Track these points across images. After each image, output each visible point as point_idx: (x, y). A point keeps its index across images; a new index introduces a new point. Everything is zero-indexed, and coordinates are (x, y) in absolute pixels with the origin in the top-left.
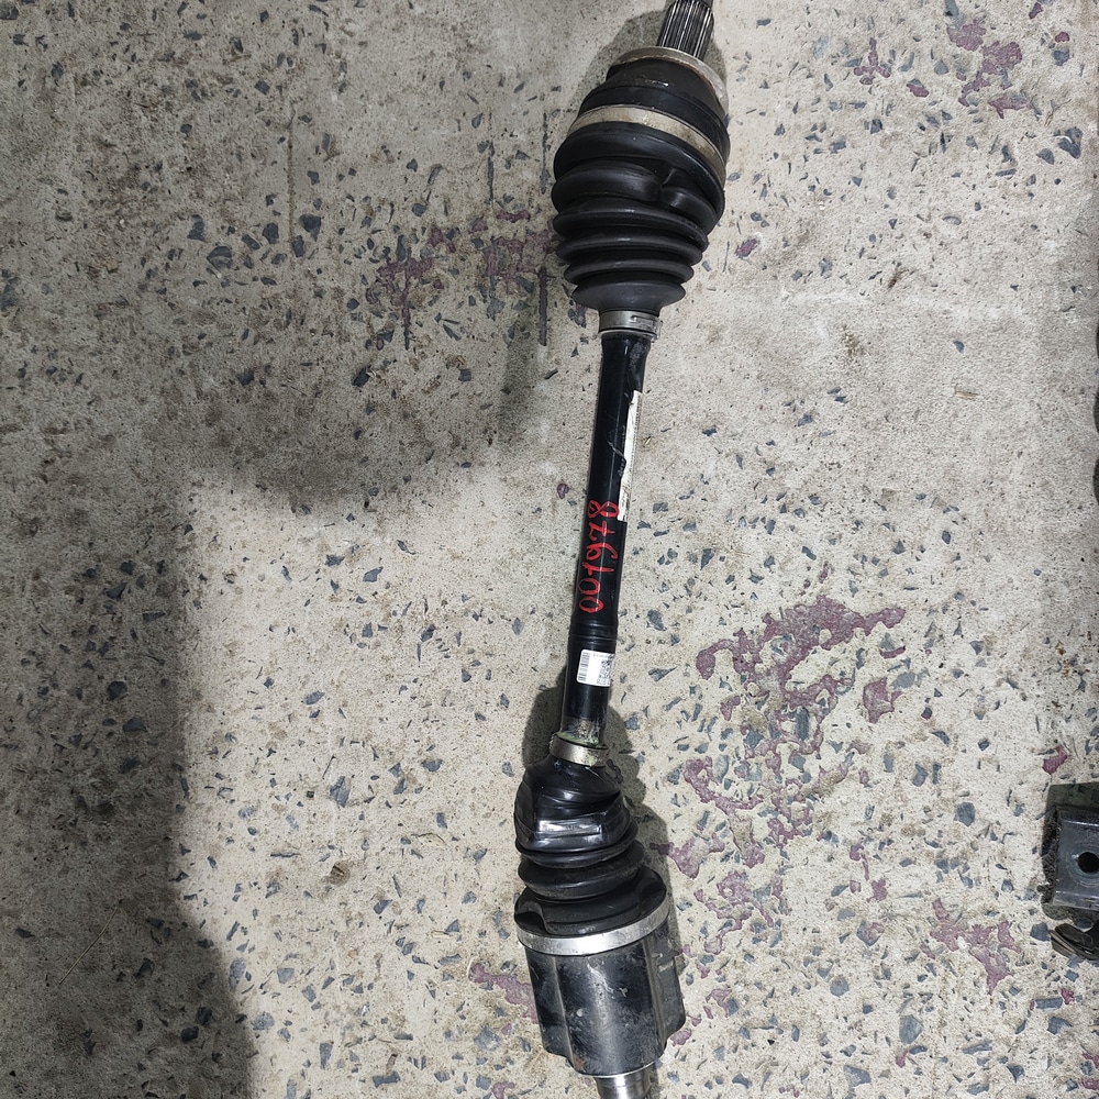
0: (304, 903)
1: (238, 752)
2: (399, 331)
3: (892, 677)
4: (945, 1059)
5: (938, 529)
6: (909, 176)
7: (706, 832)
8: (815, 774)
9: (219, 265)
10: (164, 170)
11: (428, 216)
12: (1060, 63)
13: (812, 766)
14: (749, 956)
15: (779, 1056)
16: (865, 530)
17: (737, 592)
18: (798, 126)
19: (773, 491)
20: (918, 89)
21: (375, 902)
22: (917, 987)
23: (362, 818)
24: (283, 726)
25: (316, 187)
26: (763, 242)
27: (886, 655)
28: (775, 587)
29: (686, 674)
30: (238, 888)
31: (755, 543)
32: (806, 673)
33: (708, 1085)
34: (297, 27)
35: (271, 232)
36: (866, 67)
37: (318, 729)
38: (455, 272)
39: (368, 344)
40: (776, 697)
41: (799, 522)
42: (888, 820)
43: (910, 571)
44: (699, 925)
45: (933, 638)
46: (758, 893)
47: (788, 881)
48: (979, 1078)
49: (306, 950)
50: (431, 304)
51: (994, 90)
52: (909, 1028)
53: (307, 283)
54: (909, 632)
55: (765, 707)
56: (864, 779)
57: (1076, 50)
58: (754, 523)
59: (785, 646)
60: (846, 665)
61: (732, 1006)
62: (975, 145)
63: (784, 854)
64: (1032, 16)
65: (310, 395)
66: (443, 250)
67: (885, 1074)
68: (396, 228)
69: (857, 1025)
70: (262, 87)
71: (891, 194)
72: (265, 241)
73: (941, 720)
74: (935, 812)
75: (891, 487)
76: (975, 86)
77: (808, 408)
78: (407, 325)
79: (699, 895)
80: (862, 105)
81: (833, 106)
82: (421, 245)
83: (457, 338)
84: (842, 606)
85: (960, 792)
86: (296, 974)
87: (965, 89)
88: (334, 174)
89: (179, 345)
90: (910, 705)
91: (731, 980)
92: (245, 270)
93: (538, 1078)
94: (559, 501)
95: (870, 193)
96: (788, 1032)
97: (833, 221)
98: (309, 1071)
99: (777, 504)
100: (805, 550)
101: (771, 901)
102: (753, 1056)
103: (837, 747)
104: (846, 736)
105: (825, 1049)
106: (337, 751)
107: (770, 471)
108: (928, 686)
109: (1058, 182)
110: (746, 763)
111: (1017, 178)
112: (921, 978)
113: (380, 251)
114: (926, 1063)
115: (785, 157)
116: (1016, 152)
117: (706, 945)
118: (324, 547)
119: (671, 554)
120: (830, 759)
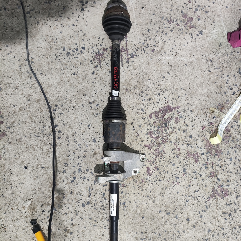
0: (90, 158)
1: (77, 135)
2: (99, 65)
3: (179, 117)
4: (190, 174)
5: (184, 94)
6: (177, 39)
7: (152, 143)
8: (168, 132)
9: (68, 55)
10: (58, 39)
11: (102, 46)
12: (199, 20)
13: (168, 131)
14: (160, 161)
15: (165, 176)
16: (174, 94)
17: (155, 105)
18: (160, 31)
19: (159, 89)
20: (178, 25)
21: (101, 157)
22: (185, 164)
23: (98, 144)
24: (84, 131)
25: (84, 42)
26: (156, 50)
27: (178, 113)
28: (161, 104)
29: (148, 118)
30: (79, 157)
31: (157, 97)
32: (166, 117)
33: (155, 181)
34: (79, 15)
35: (77, 50)
36: (170, 22)
37: (90, 131)
38: (107, 55)
39: (94, 67)
40: (161, 121)
41: (164, 93)
42: (179, 139)
43: (181, 100)
44: (152, 157)
45: (184, 110)
46: (161, 151)
47: (165, 149)
48: (195, 177)
49: (90, 166)
50: (104, 61)
51: (189, 25)
52: (184, 170)
53: (83, 58)
54: (181, 110)
55: (160, 123)
56: (176, 133)
57: (201, 18)
58: (157, 94)
59: (163, 113)
60: (172, 115)
61: (158, 169)
62: (187, 33)
63: (164, 145)
64: (194, 13)
65: (85, 76)
66: (105, 52)
67: (181, 177)
68: (97, 49)
69: (177, 170)
70: (73, 25)
71: (175, 42)
72: (76, 51)
73: (186, 123)
74: (186, 137)
75: (177, 87)
76: (187, 24)
77: (164, 76)
78: (100, 64)
79: (152, 152)
80: (170, 27)
81: (165, 28)
82: (102, 51)
83: (108, 66)
84: (171, 106)
85: (190, 133)
86: (89, 170)
87: (185, 25)
88: (87, 40)
89: (62, 69)
90: (182, 121)
91: (157, 165)
92: (73, 56)
93: (129, 183)
94: (126, 92)
95: (171, 41)
96: (166, 172)
97: (166, 46)
98: (92, 185)
99: (160, 91)
100: (165, 98)
101: (163, 152)
102: (162, 176)
103: (171, 128)
104: (172, 126)
105: (172, 174)
106: (93, 134)
107: (159, 86)
108: (184, 118)
109: (199, 39)
110: (158, 131)
111: (194, 38)
112: (186, 162)
113: (95, 52)
114: (187, 175)
115: (158, 36)
116: (193, 35)
117: (153, 160)
118: (89, 101)
119: (144, 99)
120: (170, 130)
